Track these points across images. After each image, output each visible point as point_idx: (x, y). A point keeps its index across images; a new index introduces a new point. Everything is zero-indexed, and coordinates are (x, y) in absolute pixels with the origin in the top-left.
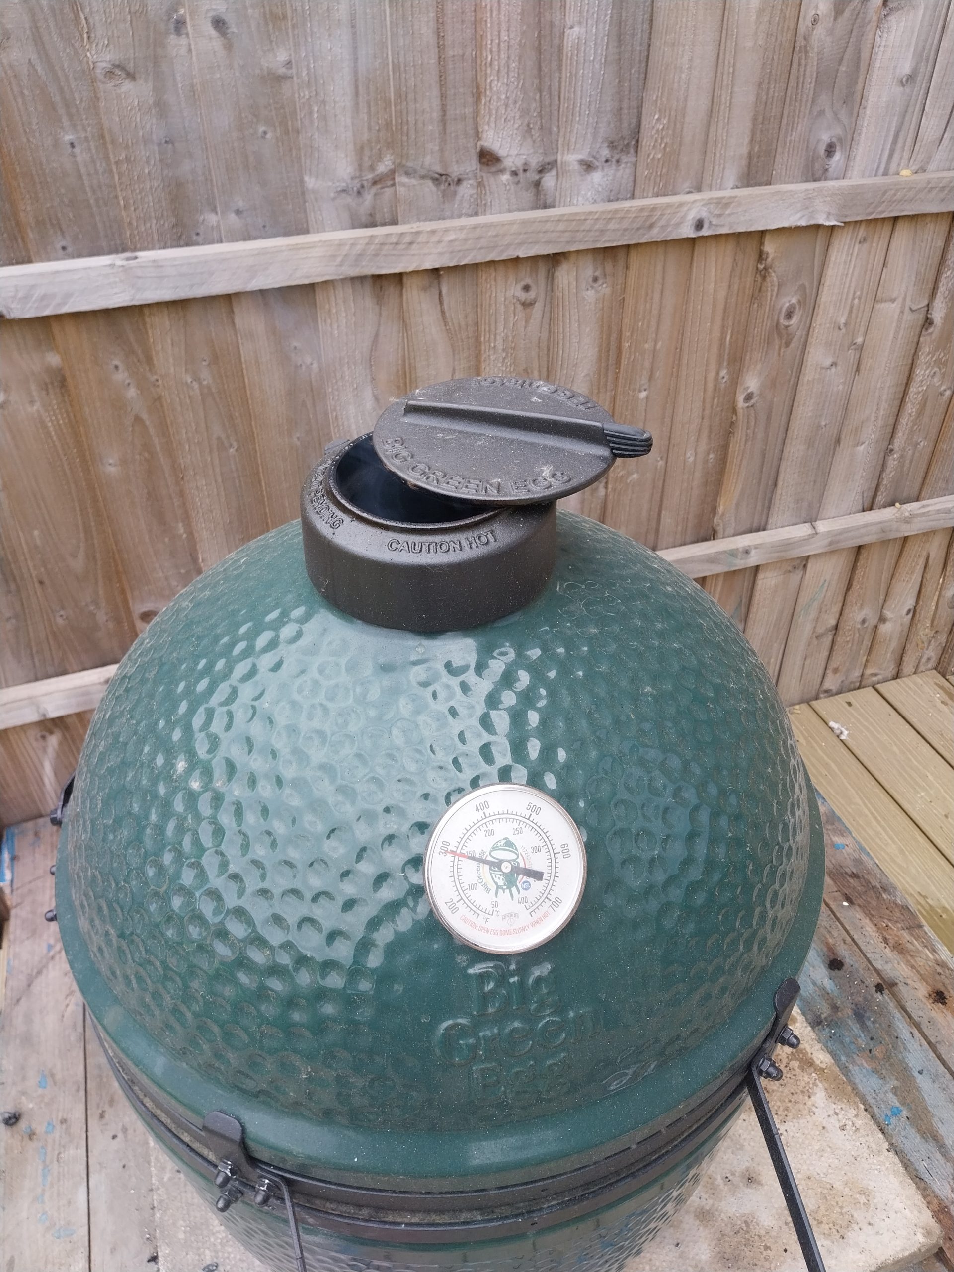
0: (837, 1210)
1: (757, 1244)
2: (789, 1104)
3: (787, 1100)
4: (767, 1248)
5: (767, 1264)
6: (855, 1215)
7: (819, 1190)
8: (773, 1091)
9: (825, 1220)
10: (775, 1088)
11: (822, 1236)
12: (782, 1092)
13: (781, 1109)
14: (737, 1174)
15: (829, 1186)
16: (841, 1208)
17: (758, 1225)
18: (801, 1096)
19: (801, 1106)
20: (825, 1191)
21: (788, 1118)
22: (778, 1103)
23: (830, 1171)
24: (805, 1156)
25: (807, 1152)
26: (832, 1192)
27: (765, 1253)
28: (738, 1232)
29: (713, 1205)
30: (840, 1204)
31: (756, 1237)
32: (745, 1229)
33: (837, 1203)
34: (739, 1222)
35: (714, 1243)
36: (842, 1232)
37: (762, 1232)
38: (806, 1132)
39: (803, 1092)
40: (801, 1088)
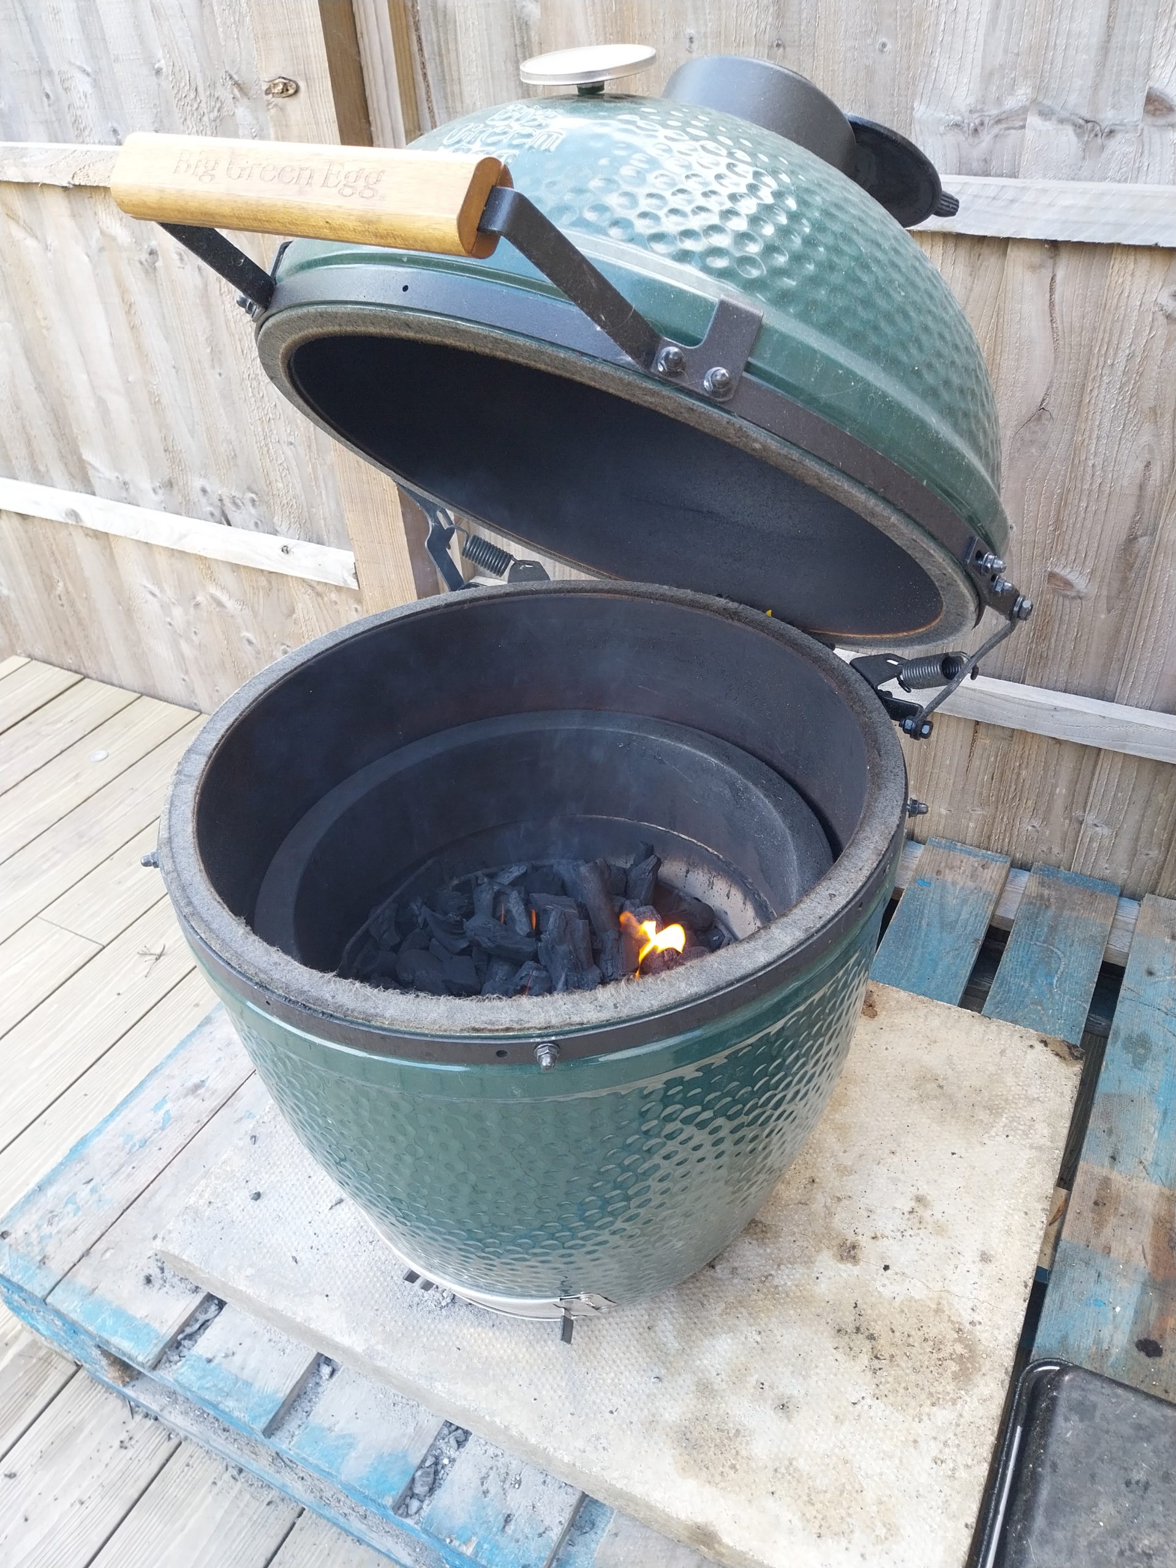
0: (844, 1513)
1: (728, 1455)
2: (901, 1391)
3: (903, 1385)
4: (733, 1467)
5: (718, 1478)
6: (857, 1534)
7: (844, 1480)
8: (898, 1365)
9: (819, 1506)
10: (904, 1365)
11: (799, 1514)
12: (907, 1375)
13: (888, 1385)
14: (776, 1391)
15: (857, 1487)
16: (849, 1515)
17: (747, 1443)
18: (923, 1396)
19: (913, 1403)
20: (848, 1487)
21: (884, 1399)
22: (890, 1379)
23: (875, 1478)
24: (863, 1442)
25: (871, 1442)
26: (854, 1494)
27: (727, 1469)
28: (722, 1431)
29: (724, 1390)
30: (851, 1511)
31: (734, 1451)
32: (731, 1435)
33: (849, 1508)
34: (731, 1425)
35: (690, 1415)
36: (823, 1531)
37: (744, 1453)
38: (891, 1427)
39: (931, 1394)
40: (933, 1390)
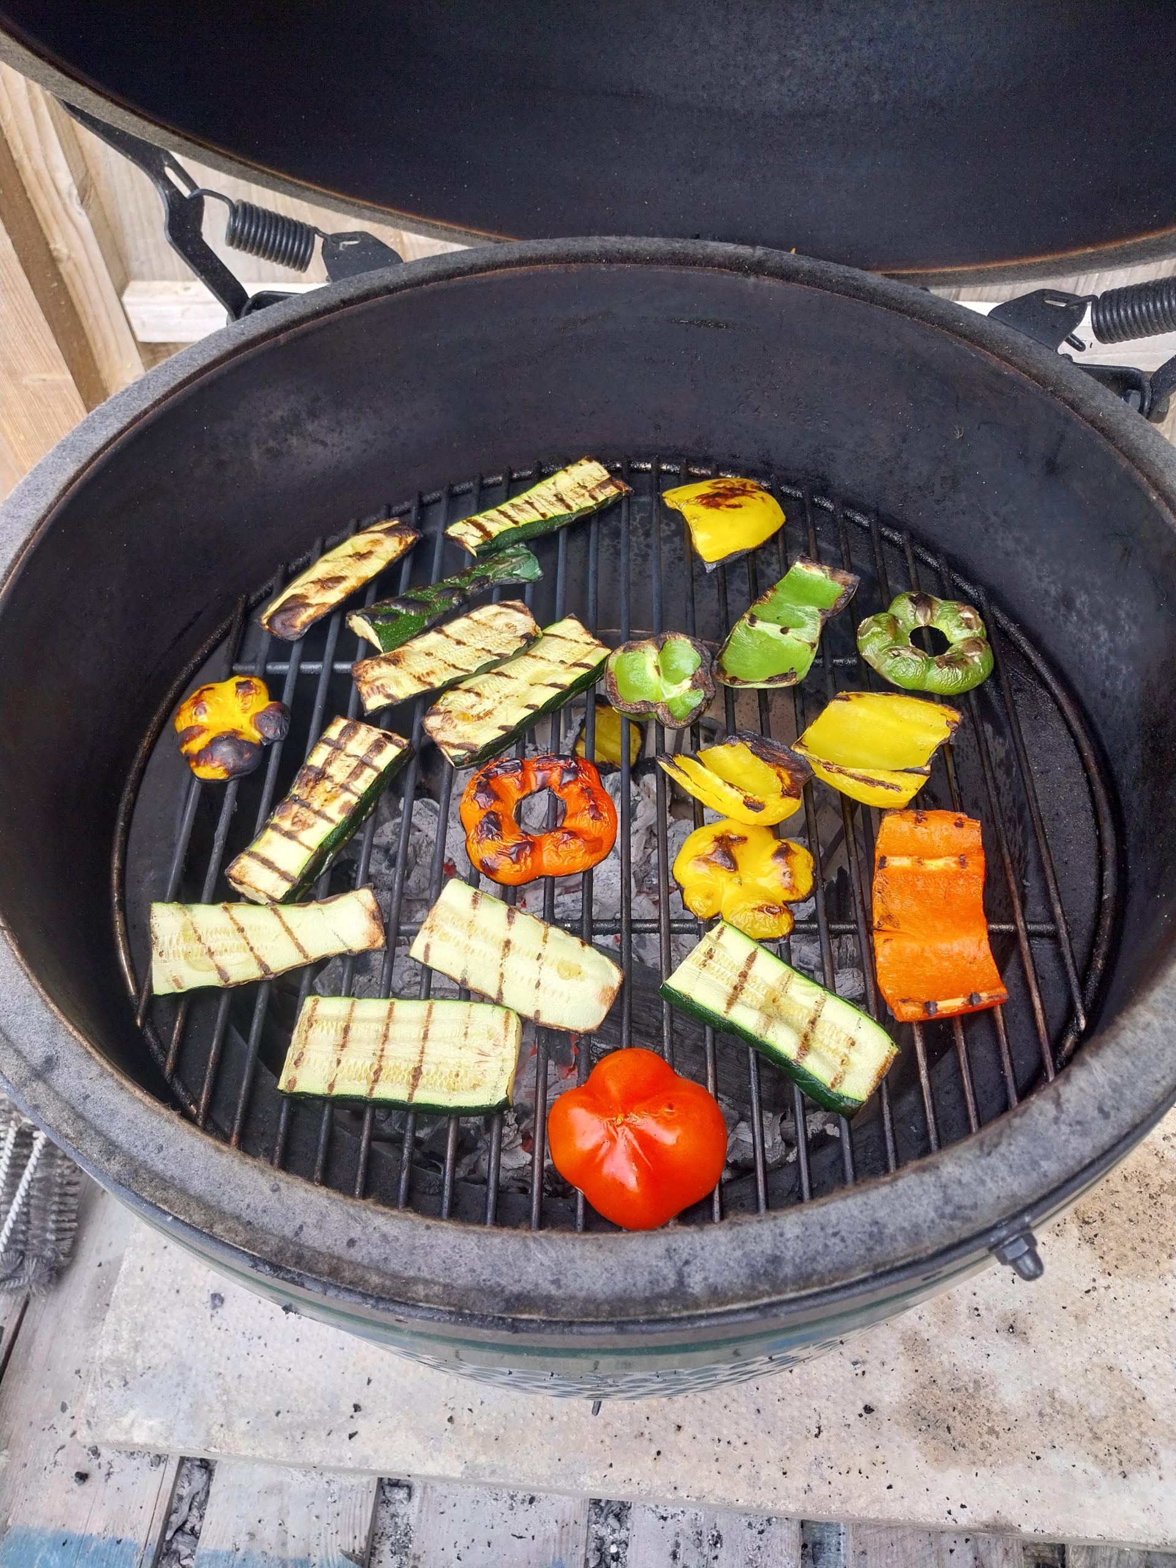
0: (1136, 1434)
1: (980, 1419)
2: (1130, 1254)
3: (1129, 1245)
4: (992, 1431)
5: (982, 1454)
6: (1163, 1454)
7: (1119, 1393)
8: (1112, 1223)
9: (1108, 1438)
10: (1117, 1220)
11: (1091, 1458)
12: (1127, 1231)
13: (1113, 1253)
14: (995, 1312)
15: (1138, 1395)
16: (1144, 1434)
17: (994, 1395)
18: (1156, 1251)
19: (1151, 1265)
20: (1129, 1400)
21: (1117, 1272)
22: (1112, 1244)
23: (1151, 1375)
24: (1118, 1336)
25: (1127, 1332)
26: (1138, 1406)
27: (986, 1437)
28: (958, 1390)
29: (936, 1336)
30: (1144, 1428)
31: (983, 1410)
32: (971, 1391)
33: (1140, 1425)
34: (966, 1378)
35: (913, 1386)
36: (1126, 1467)
37: (996, 1408)
38: (1139, 1304)
39: (1162, 1244)
40: (1162, 1239)
